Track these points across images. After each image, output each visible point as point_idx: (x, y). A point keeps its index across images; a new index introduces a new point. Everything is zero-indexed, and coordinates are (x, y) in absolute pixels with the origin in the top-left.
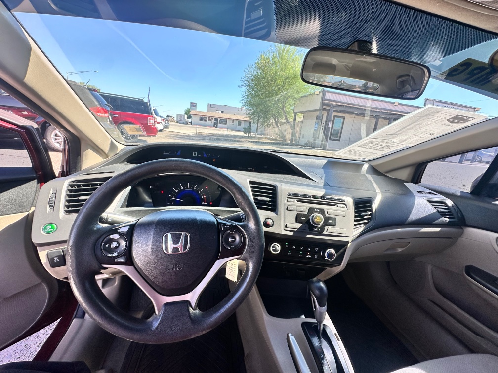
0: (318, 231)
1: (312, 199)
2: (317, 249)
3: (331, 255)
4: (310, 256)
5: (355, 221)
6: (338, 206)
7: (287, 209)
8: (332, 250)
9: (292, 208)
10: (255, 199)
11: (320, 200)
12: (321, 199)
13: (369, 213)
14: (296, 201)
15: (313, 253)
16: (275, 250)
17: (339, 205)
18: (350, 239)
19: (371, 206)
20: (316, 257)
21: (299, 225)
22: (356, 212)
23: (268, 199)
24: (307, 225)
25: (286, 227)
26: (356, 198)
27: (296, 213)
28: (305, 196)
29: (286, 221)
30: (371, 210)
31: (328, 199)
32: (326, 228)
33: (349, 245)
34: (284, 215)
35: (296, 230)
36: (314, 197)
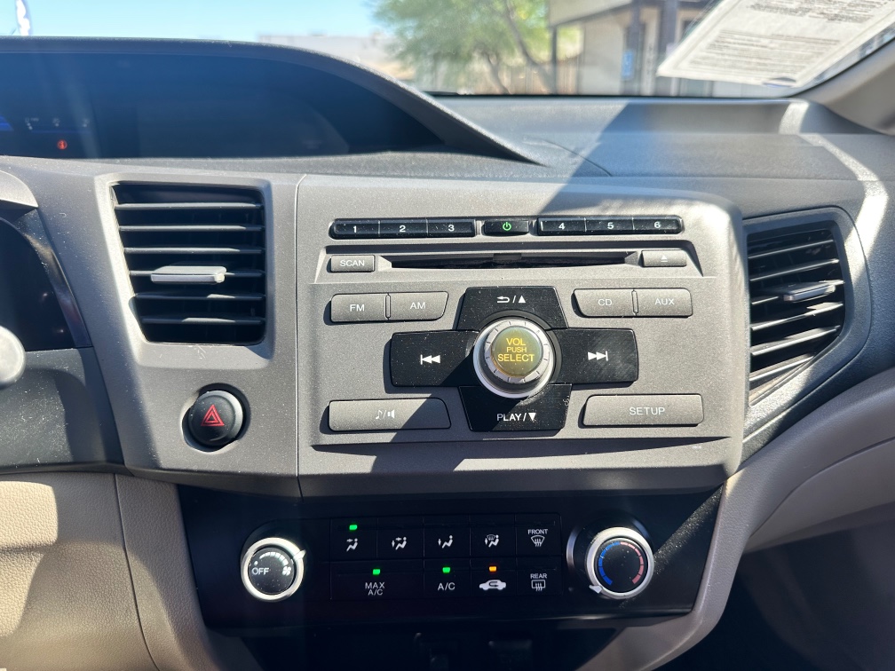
0: (527, 427)
1: (480, 238)
2: (538, 537)
3: (619, 566)
4: (501, 585)
5: (757, 338)
6: (641, 263)
7: (329, 319)
8: (628, 535)
9: (359, 306)
10: (139, 284)
11: (529, 238)
12: (538, 232)
13: (831, 286)
14: (384, 265)
15: (516, 562)
16: (270, 583)
17: (650, 254)
18: (731, 453)
19: (837, 250)
20: (539, 581)
21: (406, 407)
22: (755, 290)
23: (219, 274)
24: (453, 397)
25: (326, 427)
26: (747, 212)
27: (386, 333)
28: (436, 226)
29: (326, 393)
30: (840, 271)
31: (576, 227)
32: (577, 398)
33: (731, 482)
34: (315, 356)
35: (387, 438)
36: (493, 227)
